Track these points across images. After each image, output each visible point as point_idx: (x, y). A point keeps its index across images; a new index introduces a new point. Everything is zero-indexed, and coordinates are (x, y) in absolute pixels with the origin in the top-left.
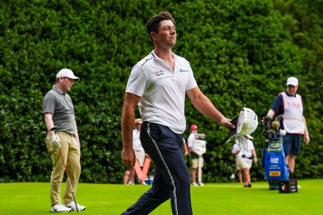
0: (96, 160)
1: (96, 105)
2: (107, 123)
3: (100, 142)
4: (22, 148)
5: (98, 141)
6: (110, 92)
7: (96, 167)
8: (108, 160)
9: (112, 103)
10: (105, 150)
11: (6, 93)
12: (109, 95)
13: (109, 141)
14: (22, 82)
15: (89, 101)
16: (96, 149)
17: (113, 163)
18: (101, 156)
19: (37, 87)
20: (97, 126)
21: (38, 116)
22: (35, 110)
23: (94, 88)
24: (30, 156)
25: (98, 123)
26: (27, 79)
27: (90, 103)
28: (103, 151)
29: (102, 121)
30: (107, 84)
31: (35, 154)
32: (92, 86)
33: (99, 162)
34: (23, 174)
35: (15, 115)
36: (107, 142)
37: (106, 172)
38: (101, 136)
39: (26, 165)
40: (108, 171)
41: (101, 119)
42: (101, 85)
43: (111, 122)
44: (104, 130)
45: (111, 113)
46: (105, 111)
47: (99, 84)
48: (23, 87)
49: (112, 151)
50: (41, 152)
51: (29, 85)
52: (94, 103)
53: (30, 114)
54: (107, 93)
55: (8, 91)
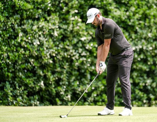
0: (137, 87)
1: (136, 32)
2: (147, 51)
3: (141, 70)
4: (61, 75)
5: (138, 68)
6: (150, 19)
7: (137, 95)
8: (149, 88)
9: (153, 31)
10: (146, 78)
11: (46, 20)
12: (149, 22)
13: (150, 69)
14: (62, 9)
15: (129, 28)
16: (137, 76)
17: (154, 91)
18: (142, 84)
19: (76, 14)
20: (137, 53)
21: (78, 43)
22: (74, 37)
23: (134, 15)
24: (69, 82)
25: (138, 50)
26: (66, 6)
27: (130, 31)
28: (144, 79)
29: (142, 49)
30: (148, 12)
31: (74, 80)
32: (132, 14)
33: (140, 90)
34: (62, 100)
35: (54, 42)
36: (148, 70)
37: (147, 99)
38: (141, 63)
39: (66, 91)
40: (149, 99)
41: (141, 47)
42: (141, 12)
43: (152, 50)
44: (145, 57)
45: (152, 41)
46: (145, 39)
47: (139, 11)
48: (63, 14)
49: (153, 79)
50: (81, 79)
51: (68, 12)
52: (135, 30)
53: (69, 40)
54: (147, 20)
55: (48, 18)
